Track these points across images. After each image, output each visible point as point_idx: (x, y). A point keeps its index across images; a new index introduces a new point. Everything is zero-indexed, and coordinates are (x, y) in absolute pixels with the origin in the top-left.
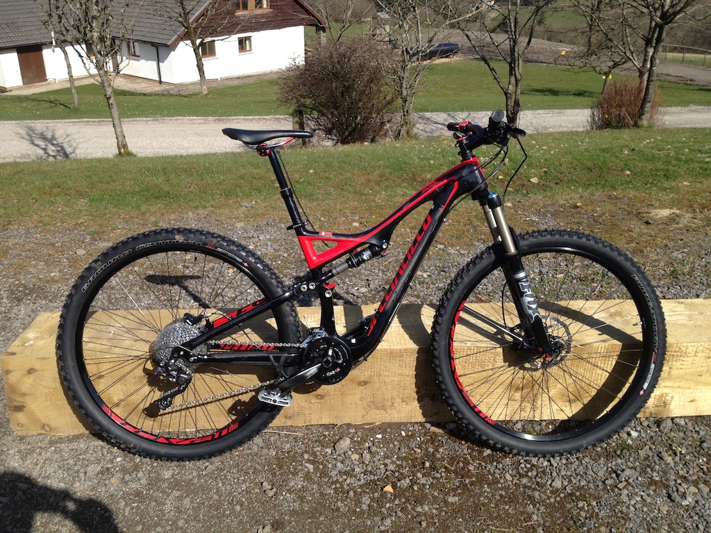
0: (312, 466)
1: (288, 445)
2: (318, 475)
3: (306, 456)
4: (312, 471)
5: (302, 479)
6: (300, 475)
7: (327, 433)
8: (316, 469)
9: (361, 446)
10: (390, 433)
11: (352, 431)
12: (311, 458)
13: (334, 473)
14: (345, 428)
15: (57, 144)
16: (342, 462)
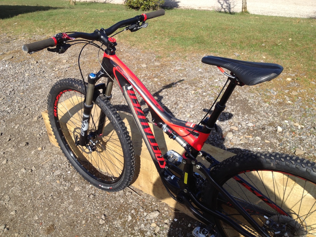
0: (131, 218)
1: (131, 201)
2: (130, 225)
3: (133, 211)
4: (128, 221)
5: (121, 223)
6: (122, 221)
7: (154, 203)
8: (132, 221)
9: (162, 221)
10: (183, 221)
11: (166, 209)
12: (134, 214)
13: (136, 228)
14: (164, 205)
15: (228, 3)
16: (145, 225)
